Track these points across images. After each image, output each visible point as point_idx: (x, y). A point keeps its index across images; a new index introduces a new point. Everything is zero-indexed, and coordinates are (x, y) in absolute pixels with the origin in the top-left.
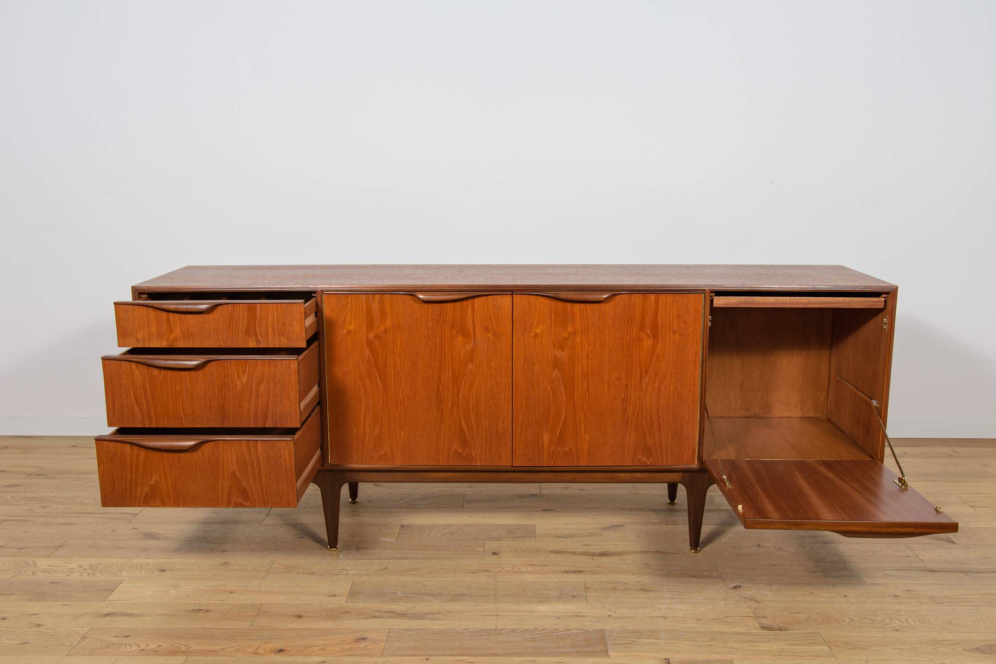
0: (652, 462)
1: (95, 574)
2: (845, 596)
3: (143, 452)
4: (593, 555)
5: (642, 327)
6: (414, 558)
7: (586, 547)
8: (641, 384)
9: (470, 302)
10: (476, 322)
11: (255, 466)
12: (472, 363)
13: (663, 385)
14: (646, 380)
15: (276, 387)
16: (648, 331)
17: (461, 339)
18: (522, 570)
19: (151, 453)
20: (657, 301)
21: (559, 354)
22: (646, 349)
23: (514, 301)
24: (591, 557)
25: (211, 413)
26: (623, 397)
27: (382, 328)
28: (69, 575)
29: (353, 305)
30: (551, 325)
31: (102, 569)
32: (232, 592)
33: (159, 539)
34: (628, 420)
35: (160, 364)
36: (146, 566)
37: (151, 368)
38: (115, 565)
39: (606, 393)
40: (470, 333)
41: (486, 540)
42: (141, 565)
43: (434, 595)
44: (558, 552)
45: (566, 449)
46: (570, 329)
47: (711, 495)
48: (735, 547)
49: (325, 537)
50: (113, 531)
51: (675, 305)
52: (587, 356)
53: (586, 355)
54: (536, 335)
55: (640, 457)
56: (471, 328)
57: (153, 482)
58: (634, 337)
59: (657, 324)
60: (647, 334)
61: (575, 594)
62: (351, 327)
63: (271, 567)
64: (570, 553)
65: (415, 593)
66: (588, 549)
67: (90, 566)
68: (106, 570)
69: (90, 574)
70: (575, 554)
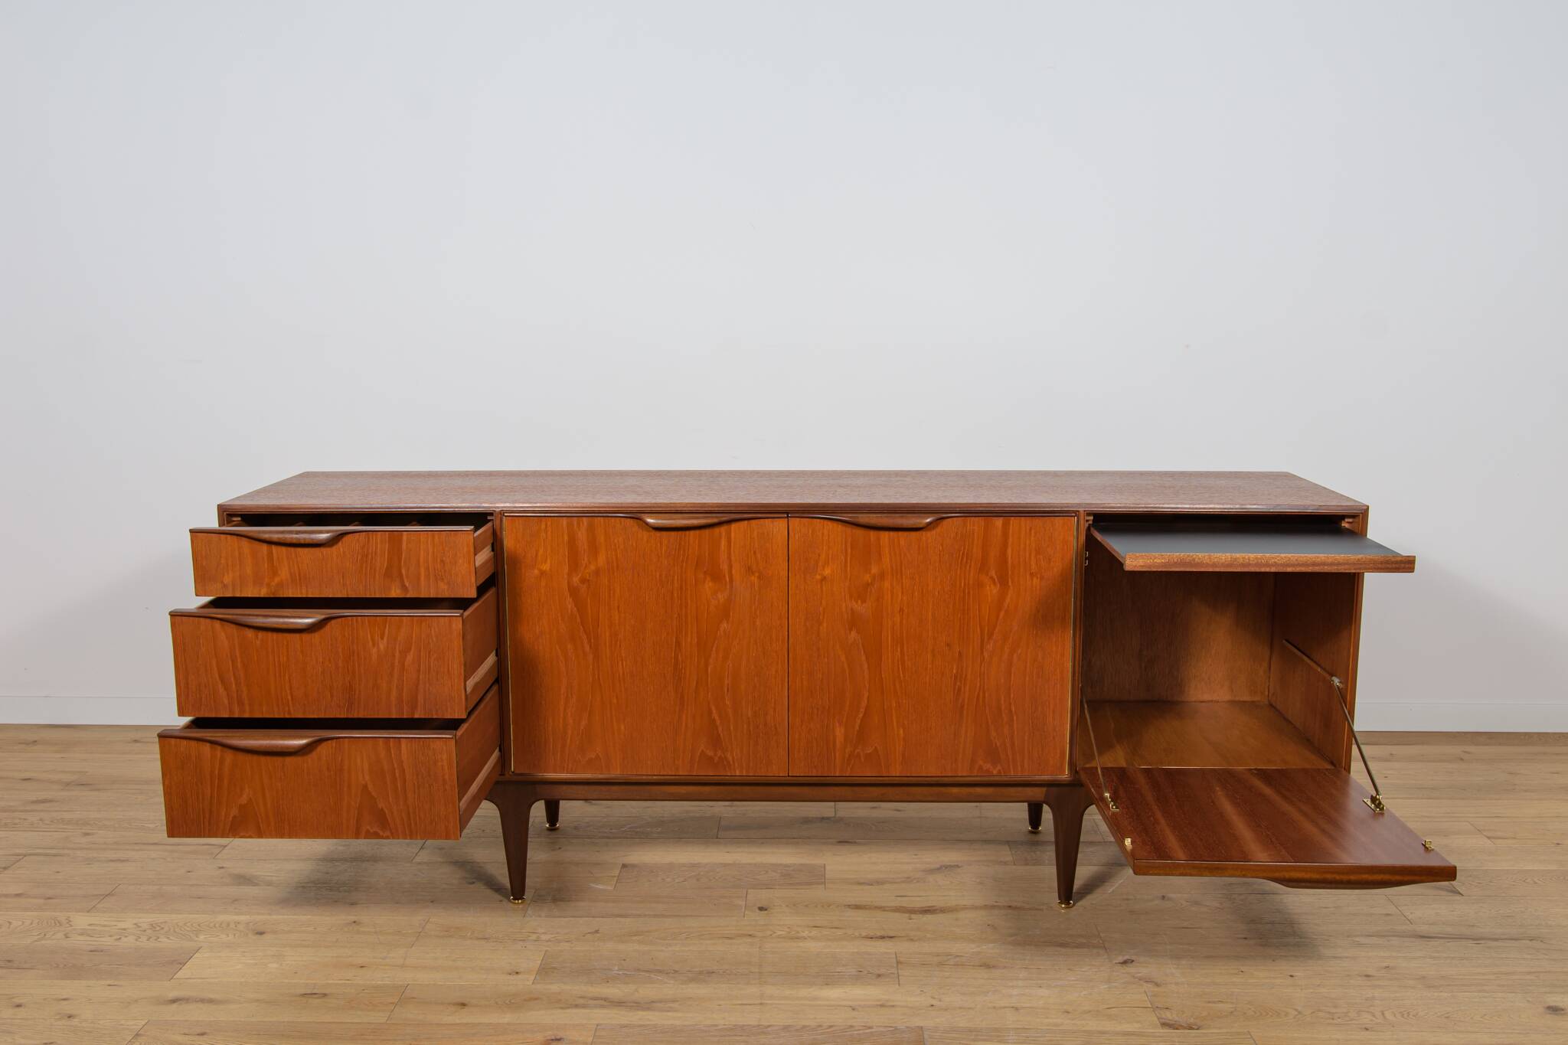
0: (999, 772)
1: (158, 938)
2: (1291, 976)
3: (229, 756)
4: (912, 911)
5: (983, 567)
6: (639, 916)
7: (901, 899)
8: (982, 652)
9: (723, 529)
10: (733, 558)
11: (397, 775)
12: (727, 623)
13: (1015, 656)
14: (990, 647)
15: (429, 657)
16: (993, 573)
17: (710, 584)
18: (802, 934)
19: (241, 756)
20: (1005, 526)
21: (858, 607)
22: (989, 600)
23: (790, 528)
24: (907, 915)
25: (332, 696)
26: (954, 671)
27: (593, 567)
28: (120, 939)
29: (549, 533)
30: (846, 566)
31: (170, 929)
32: (362, 967)
33: (257, 884)
34: (962, 707)
35: (257, 623)
36: (236, 926)
37: (243, 628)
38: (189, 925)
39: (929, 666)
40: (724, 576)
41: (750, 889)
42: (228, 925)
43: (667, 973)
44: (857, 907)
45: (869, 750)
46: (874, 570)
48: (1127, 899)
49: (505, 881)
50: (189, 872)
51: (1033, 534)
52: (901, 610)
53: (899, 609)
54: (824, 579)
55: (981, 762)
56: (725, 567)
57: (244, 800)
58: (971, 582)
59: (1006, 562)
60: (991, 578)
61: (882, 971)
62: (546, 567)
63: (423, 928)
64: (877, 908)
65: (639, 970)
66: (904, 902)
67: (152, 925)
68: (175, 932)
69: (151, 938)
70: (885, 911)
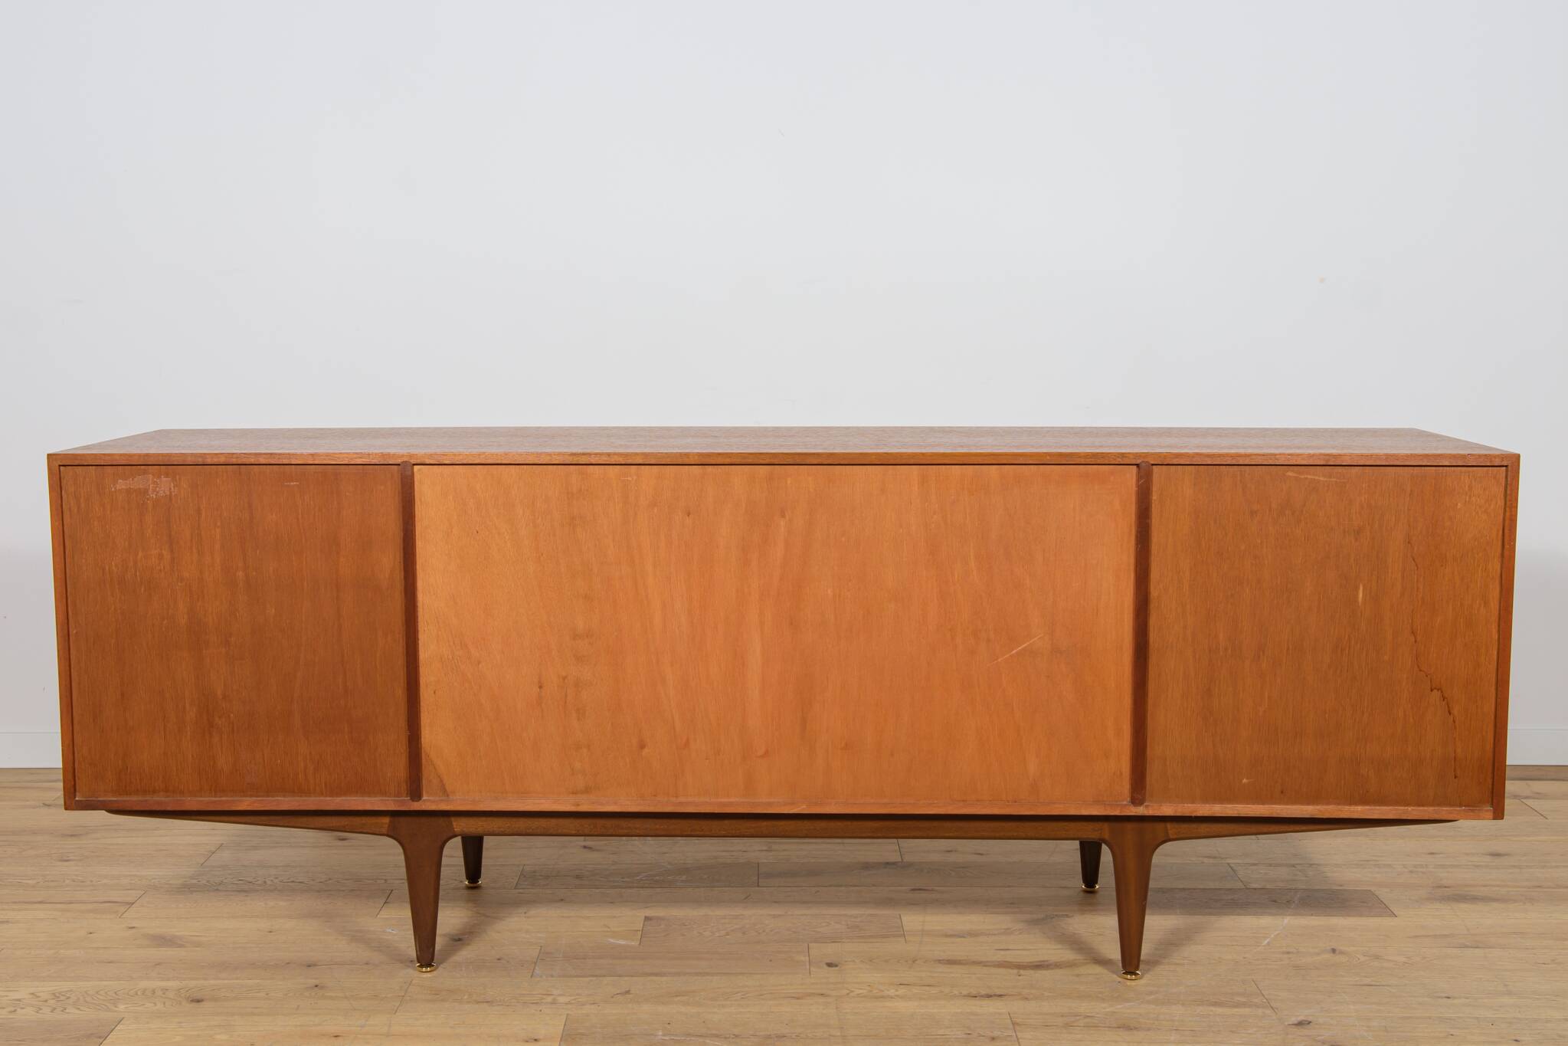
1: (65, 1010)
2: (1516, 1040)
4: (1020, 966)
6: (678, 974)
7: (1002, 952)
18: (886, 993)
24: (1016, 972)
28: (15, 1011)
31: (79, 999)
32: (336, 1036)
33: (181, 946)
36: (164, 994)
38: (102, 992)
41: (811, 942)
42: (154, 992)
43: (726, 1038)
44: (951, 962)
47: (1228, 864)
48: (1288, 953)
50: (91, 933)
61: (996, 1033)
63: (406, 991)
64: (975, 963)
65: (689, 1035)
66: (1009, 957)
67: (54, 994)
68: (85, 1001)
69: (55, 1009)
70: (986, 966)
